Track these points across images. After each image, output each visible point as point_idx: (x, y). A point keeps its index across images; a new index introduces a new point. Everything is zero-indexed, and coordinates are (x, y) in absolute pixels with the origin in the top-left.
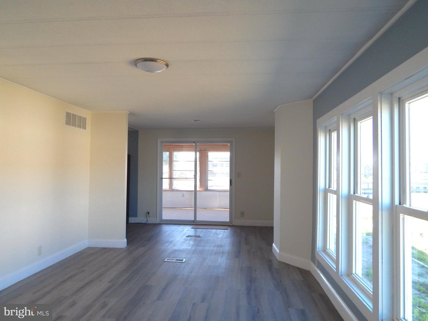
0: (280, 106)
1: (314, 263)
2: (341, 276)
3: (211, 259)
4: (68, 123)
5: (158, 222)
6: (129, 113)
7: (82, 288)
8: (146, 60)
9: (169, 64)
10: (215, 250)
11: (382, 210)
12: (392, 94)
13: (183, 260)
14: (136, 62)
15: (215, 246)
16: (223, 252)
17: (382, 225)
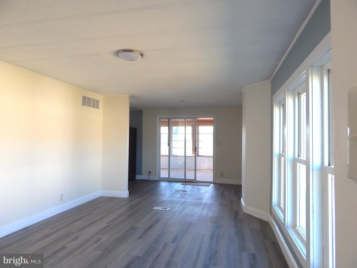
0: (245, 87)
1: (271, 215)
2: (287, 227)
3: (189, 209)
4: (84, 104)
5: (157, 180)
6: (130, 96)
7: (86, 226)
8: (125, 51)
9: (143, 54)
10: (195, 202)
11: (313, 171)
12: (322, 67)
13: (167, 209)
14: (118, 53)
15: (195, 199)
16: (200, 204)
17: (313, 184)
